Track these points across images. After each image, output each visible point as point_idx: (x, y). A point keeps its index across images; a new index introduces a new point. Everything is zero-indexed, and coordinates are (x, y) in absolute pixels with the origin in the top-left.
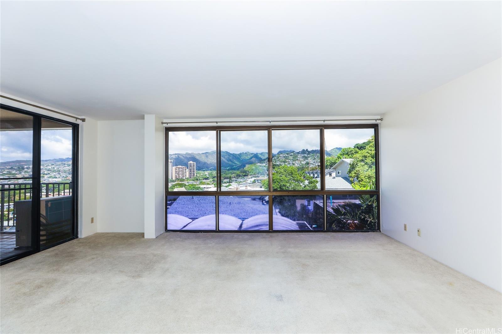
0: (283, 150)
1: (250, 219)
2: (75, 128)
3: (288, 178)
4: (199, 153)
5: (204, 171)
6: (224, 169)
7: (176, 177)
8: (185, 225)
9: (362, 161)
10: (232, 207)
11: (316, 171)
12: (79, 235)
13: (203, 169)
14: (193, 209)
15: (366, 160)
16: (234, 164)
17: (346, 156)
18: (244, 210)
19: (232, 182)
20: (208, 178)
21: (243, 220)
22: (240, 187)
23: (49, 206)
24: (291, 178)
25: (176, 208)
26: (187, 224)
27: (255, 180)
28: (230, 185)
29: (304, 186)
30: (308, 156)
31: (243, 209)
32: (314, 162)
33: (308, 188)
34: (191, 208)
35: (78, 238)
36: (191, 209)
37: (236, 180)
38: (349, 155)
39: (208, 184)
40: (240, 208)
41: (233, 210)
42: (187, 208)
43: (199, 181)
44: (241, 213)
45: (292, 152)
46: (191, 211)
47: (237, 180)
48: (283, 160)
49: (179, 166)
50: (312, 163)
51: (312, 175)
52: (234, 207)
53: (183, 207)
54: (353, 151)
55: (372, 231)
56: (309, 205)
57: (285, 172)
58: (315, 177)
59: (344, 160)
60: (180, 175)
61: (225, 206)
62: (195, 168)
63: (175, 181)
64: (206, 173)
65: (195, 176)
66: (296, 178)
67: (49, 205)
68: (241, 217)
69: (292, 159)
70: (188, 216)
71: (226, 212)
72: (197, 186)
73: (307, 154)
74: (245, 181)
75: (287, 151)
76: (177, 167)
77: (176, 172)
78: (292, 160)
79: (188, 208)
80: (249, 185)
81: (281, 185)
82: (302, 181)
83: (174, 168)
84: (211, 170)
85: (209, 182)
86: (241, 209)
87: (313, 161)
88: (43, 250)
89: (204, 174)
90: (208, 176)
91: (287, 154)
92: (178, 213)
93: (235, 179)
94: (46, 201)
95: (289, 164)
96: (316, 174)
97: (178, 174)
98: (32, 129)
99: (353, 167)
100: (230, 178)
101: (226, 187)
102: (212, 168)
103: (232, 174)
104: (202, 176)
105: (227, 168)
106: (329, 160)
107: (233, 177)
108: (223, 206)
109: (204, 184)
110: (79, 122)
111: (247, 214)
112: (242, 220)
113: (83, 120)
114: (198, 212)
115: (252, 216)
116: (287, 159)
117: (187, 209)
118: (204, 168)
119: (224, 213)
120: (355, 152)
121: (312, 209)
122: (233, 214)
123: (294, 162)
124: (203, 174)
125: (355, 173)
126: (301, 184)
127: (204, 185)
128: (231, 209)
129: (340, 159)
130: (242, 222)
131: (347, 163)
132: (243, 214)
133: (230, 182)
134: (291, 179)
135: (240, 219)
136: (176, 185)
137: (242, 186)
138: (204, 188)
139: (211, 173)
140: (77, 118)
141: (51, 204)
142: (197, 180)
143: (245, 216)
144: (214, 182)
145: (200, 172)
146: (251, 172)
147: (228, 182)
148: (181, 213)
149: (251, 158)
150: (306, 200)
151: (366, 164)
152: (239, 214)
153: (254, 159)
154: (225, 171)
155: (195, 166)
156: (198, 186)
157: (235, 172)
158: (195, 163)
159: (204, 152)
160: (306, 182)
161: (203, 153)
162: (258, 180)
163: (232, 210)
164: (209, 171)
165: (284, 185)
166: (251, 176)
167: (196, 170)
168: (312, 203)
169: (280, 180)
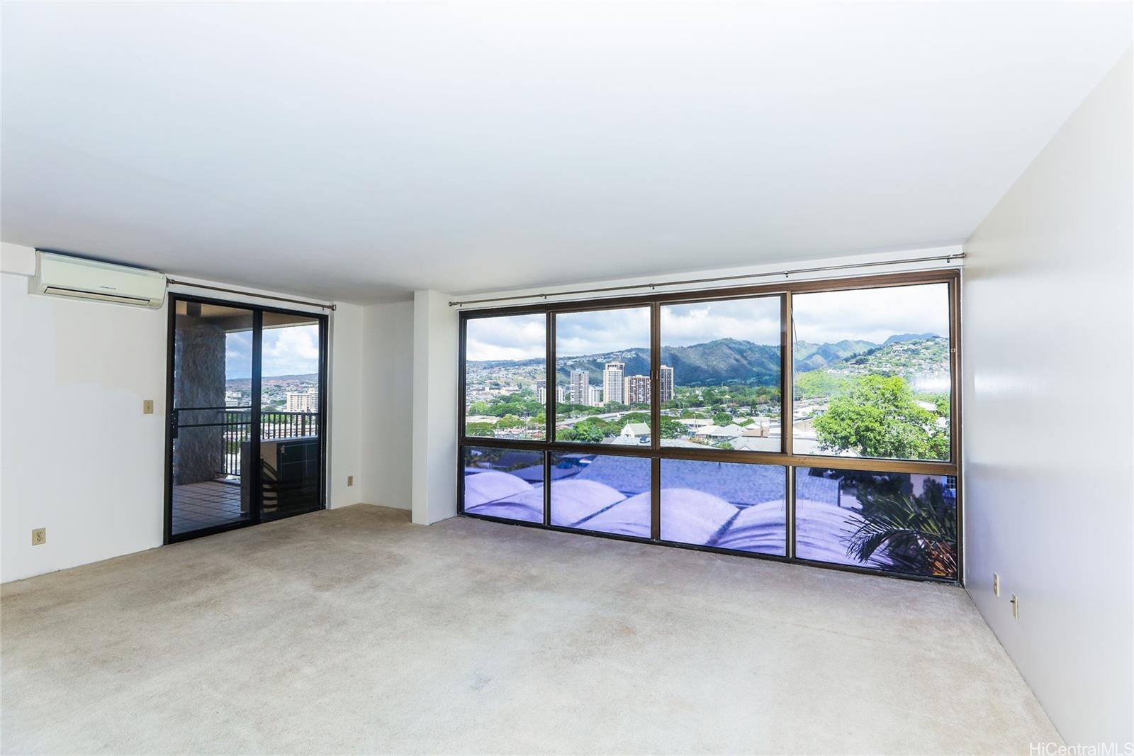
0: (903, 333)
1: (760, 507)
2: (323, 321)
3: (882, 411)
4: (682, 347)
5: (691, 387)
6: (741, 384)
7: (631, 400)
8: (609, 506)
10: (722, 475)
12: (327, 505)
13: (690, 382)
14: (633, 473)
16: (764, 371)
18: (751, 483)
19: (757, 415)
20: (701, 402)
21: (741, 509)
23: (283, 452)
24: (893, 408)
25: (601, 467)
26: (612, 504)
27: (814, 410)
28: (752, 422)
29: (933, 432)
31: (749, 482)
34: (632, 469)
35: (325, 508)
36: (629, 472)
37: (769, 409)
39: (699, 417)
41: (725, 481)
42: (622, 469)
43: (680, 410)
44: (742, 492)
45: (930, 337)
46: (630, 475)
47: (772, 408)
48: (902, 360)
49: (637, 376)
52: (728, 475)
53: (614, 467)
55: (936, 581)
60: (641, 396)
62: (672, 379)
63: (630, 409)
64: (698, 392)
65: (672, 398)
66: (906, 412)
67: (283, 450)
68: (741, 499)
69: (929, 357)
70: (621, 486)
71: (707, 485)
72: (673, 421)
75: (916, 336)
76: (634, 377)
77: (631, 388)
79: (626, 469)
81: (858, 427)
82: (927, 420)
83: (627, 379)
84: (709, 385)
85: (702, 413)
88: (264, 522)
89: (693, 394)
90: (701, 399)
91: (914, 344)
92: (602, 477)
93: (767, 408)
94: (278, 444)
97: (636, 393)
98: (252, 328)
100: (753, 405)
101: (741, 425)
102: (712, 381)
103: (759, 394)
104: (688, 397)
105: (749, 382)
107: (763, 401)
108: (702, 471)
109: (690, 416)
110: (327, 312)
111: (757, 496)
112: (739, 508)
113: (332, 308)
114: (644, 479)
115: (767, 500)
117: (623, 471)
118: (693, 381)
124: (690, 394)
127: (691, 418)
130: (737, 514)
132: (747, 494)
133: (751, 414)
135: (732, 505)
136: (629, 417)
138: (690, 425)
139: (709, 391)
140: (323, 306)
141: (286, 449)
142: (677, 406)
143: (751, 500)
144: (715, 413)
145: (684, 388)
146: (808, 390)
147: (748, 415)
148: (610, 479)
149: (810, 356)
152: (736, 491)
153: (819, 359)
154: (743, 389)
155: (672, 376)
156: (677, 421)
157: (768, 389)
158: (672, 369)
159: (692, 345)
161: (690, 347)
164: (704, 388)
165: (867, 427)
166: (809, 401)
167: (675, 383)
169: (858, 414)
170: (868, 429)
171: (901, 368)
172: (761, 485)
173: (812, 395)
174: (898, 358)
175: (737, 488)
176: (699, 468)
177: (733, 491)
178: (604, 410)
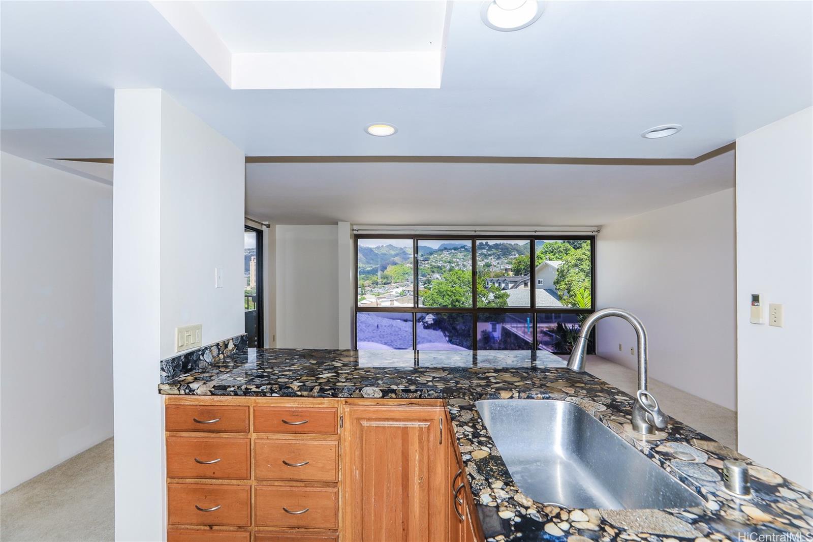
2: (260, 235)
3: (464, 290)
9: (576, 265)
10: (381, 332)
11: (503, 279)
15: (582, 265)
17: (551, 256)
18: (399, 336)
22: (382, 301)
27: (403, 291)
29: (487, 301)
30: (489, 253)
31: (398, 335)
32: (498, 264)
33: (493, 305)
37: (371, 290)
38: (555, 254)
40: (393, 334)
41: (383, 336)
44: (395, 341)
48: (449, 259)
50: (495, 264)
51: (497, 285)
52: (384, 332)
54: (561, 247)
56: (494, 330)
57: (459, 280)
58: (502, 287)
59: (549, 262)
61: (370, 330)
68: (396, 346)
71: (373, 339)
73: (487, 250)
74: (387, 293)
78: (463, 259)
80: (396, 299)
81: (453, 300)
82: (485, 295)
86: (395, 335)
87: (497, 262)
91: (454, 250)
93: (370, 289)
95: (458, 265)
96: (503, 283)
99: (562, 274)
106: (523, 261)
107: (367, 285)
110: (263, 228)
111: (405, 343)
113: (268, 226)
116: (455, 258)
119: (370, 340)
120: (564, 250)
121: (499, 338)
122: (383, 342)
123: (465, 263)
125: (566, 284)
126: (483, 299)
128: (379, 335)
129: (540, 260)
131: (553, 268)
132: (399, 342)
134: (467, 291)
137: (385, 299)
140: (262, 224)
143: (402, 346)
146: (395, 277)
149: (396, 255)
150: (489, 323)
151: (582, 270)
157: (370, 277)
160: (491, 296)
162: (409, 291)
163: (381, 336)
166: (396, 284)
168: (499, 327)
169: (452, 292)
170: (457, 301)
171: (448, 264)
172: (405, 336)
173: (398, 281)
174: (446, 258)
175: (392, 339)
176: (365, 329)
177: (390, 341)
178: (252, 292)
